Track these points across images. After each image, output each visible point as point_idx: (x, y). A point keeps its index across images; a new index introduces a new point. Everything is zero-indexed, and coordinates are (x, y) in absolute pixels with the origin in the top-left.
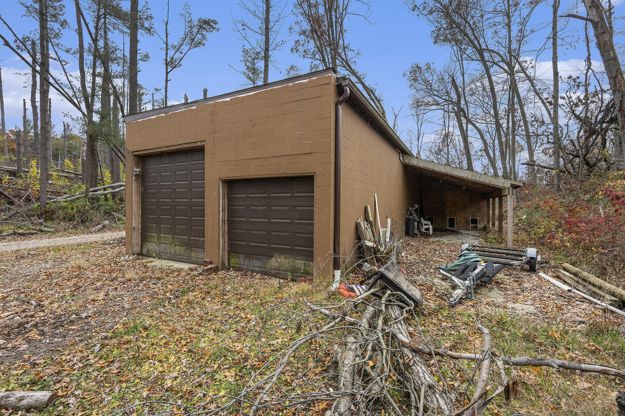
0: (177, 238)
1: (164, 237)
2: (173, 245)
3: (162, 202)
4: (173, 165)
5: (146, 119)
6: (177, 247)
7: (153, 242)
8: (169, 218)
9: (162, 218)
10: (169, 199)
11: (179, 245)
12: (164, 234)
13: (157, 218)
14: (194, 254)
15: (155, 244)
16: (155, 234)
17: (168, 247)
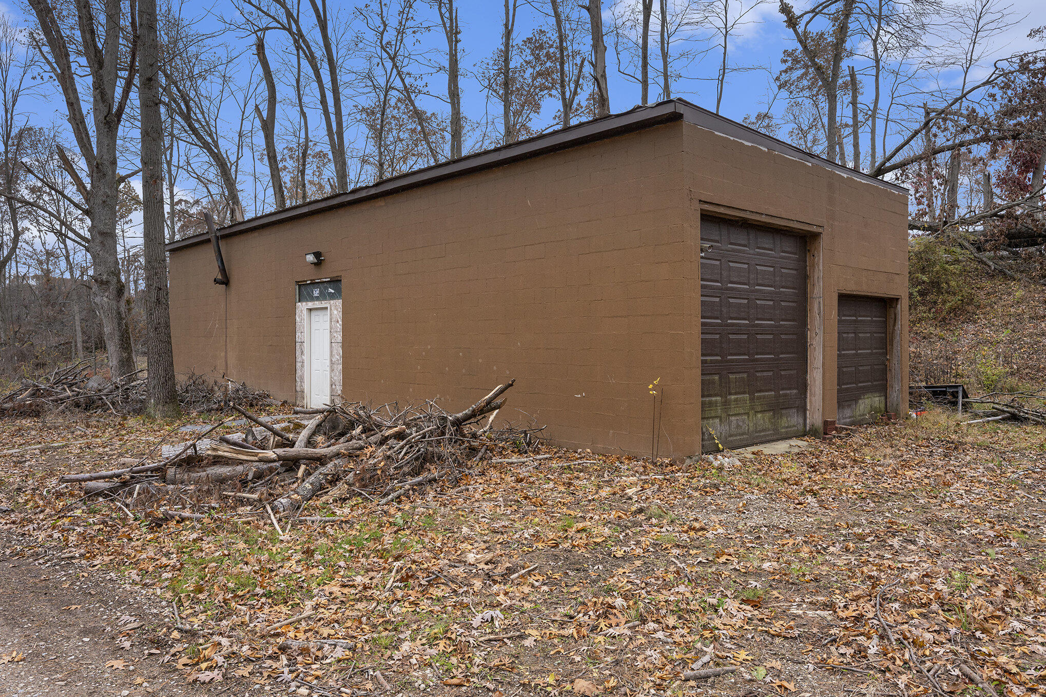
0: (759, 398)
1: (736, 400)
2: (752, 412)
3: (733, 324)
4: (752, 252)
5: (732, 138)
6: (759, 415)
7: (713, 418)
8: (744, 360)
9: (732, 361)
10: (745, 319)
11: (761, 412)
12: (736, 394)
13: (720, 362)
14: (784, 422)
15: (717, 421)
16: (719, 398)
17: (743, 421)
